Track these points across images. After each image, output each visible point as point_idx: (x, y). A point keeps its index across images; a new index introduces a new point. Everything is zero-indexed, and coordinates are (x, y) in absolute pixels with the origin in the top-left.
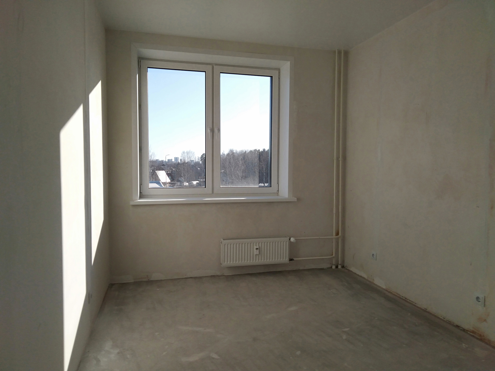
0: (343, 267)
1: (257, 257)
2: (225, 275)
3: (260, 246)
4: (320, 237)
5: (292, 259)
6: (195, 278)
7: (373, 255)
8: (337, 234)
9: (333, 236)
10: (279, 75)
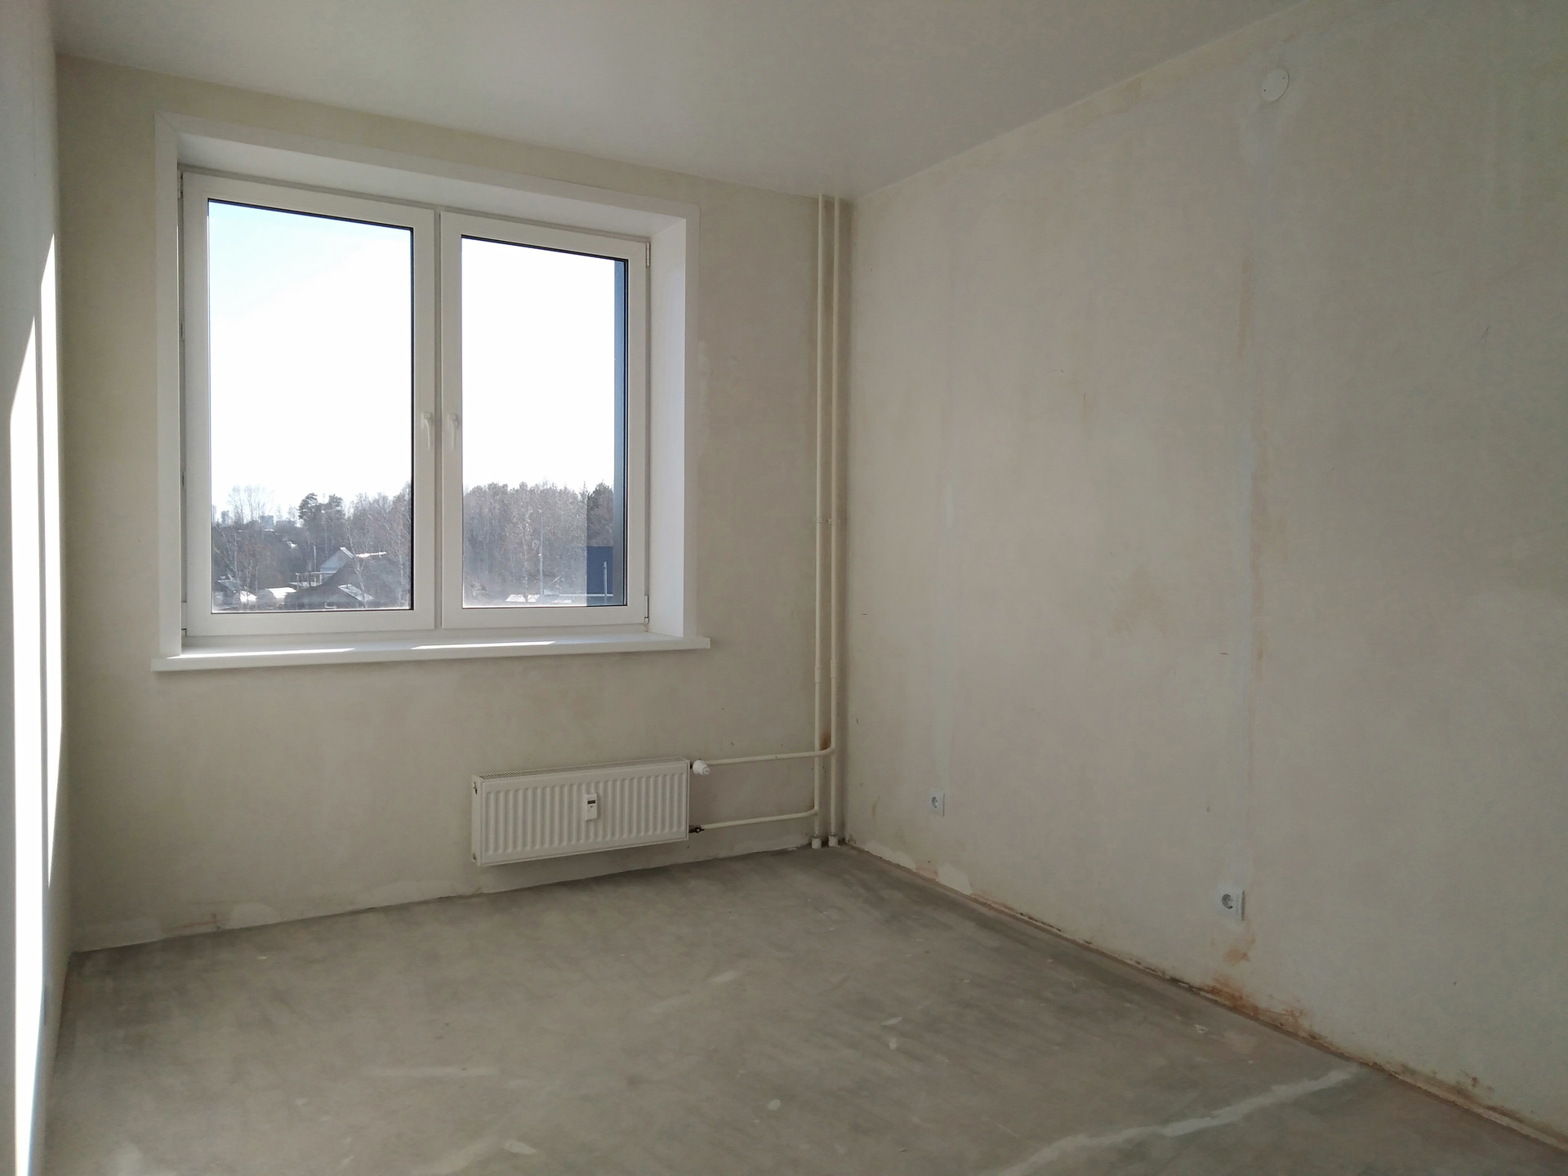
0: (842, 842)
1: (592, 826)
2: (485, 891)
3: (601, 792)
4: (779, 756)
5: (697, 828)
6: (386, 910)
7: (934, 799)
8: (825, 744)
9: (814, 751)
10: (648, 258)
